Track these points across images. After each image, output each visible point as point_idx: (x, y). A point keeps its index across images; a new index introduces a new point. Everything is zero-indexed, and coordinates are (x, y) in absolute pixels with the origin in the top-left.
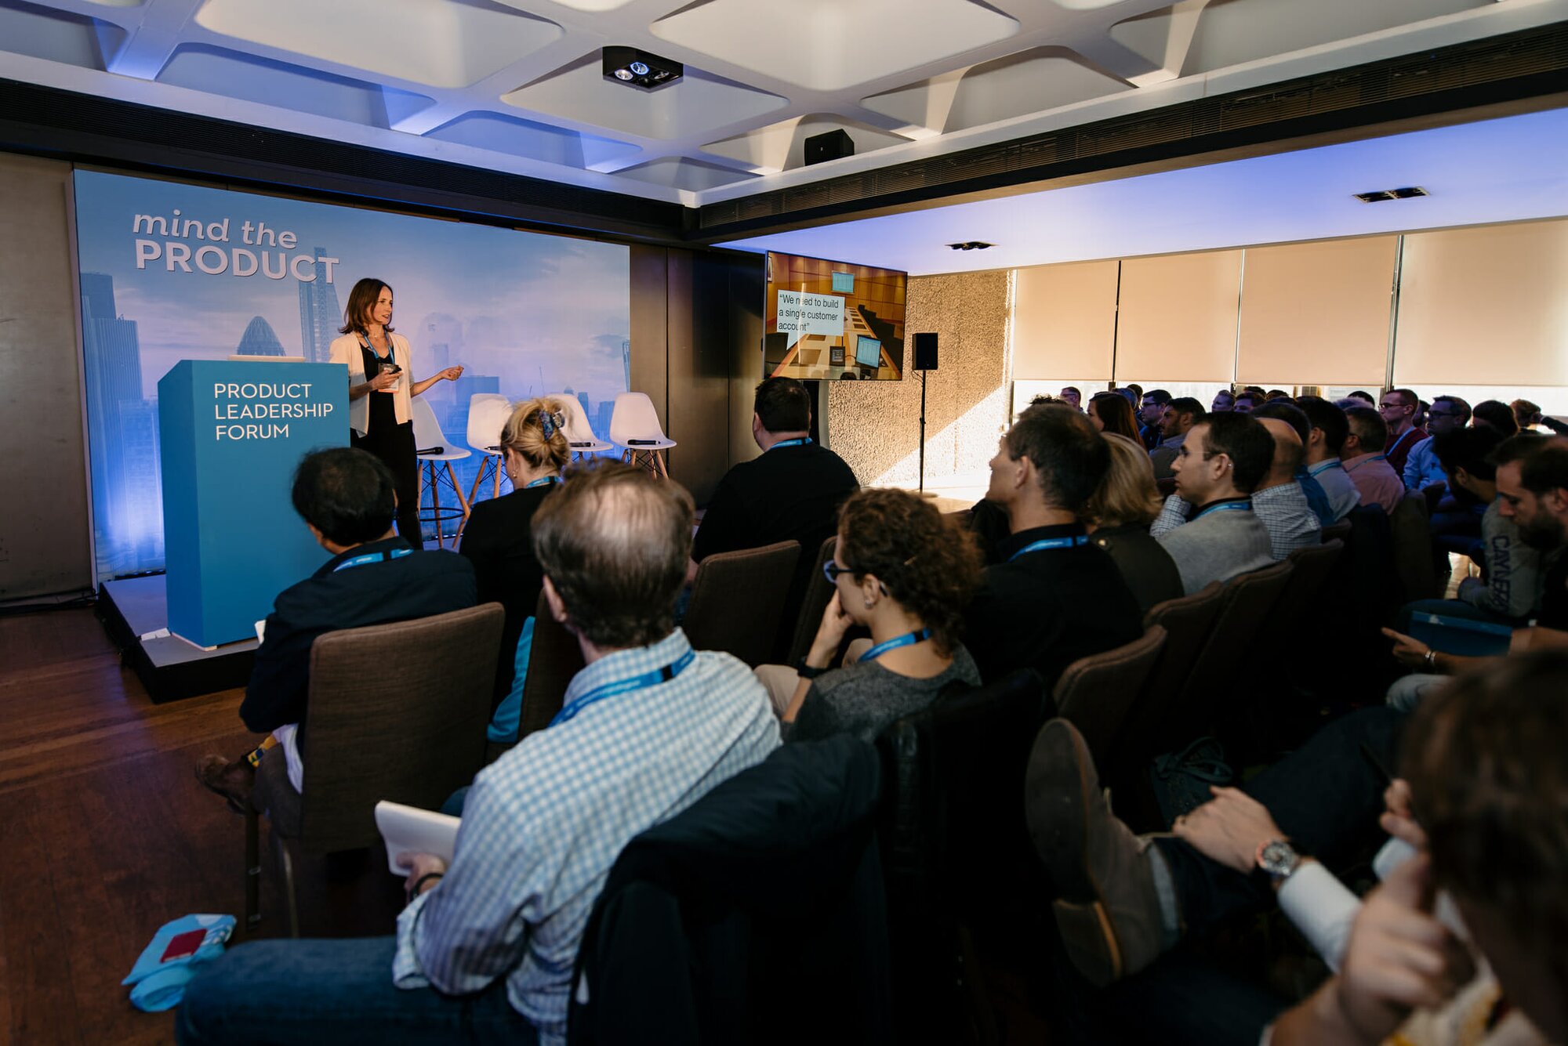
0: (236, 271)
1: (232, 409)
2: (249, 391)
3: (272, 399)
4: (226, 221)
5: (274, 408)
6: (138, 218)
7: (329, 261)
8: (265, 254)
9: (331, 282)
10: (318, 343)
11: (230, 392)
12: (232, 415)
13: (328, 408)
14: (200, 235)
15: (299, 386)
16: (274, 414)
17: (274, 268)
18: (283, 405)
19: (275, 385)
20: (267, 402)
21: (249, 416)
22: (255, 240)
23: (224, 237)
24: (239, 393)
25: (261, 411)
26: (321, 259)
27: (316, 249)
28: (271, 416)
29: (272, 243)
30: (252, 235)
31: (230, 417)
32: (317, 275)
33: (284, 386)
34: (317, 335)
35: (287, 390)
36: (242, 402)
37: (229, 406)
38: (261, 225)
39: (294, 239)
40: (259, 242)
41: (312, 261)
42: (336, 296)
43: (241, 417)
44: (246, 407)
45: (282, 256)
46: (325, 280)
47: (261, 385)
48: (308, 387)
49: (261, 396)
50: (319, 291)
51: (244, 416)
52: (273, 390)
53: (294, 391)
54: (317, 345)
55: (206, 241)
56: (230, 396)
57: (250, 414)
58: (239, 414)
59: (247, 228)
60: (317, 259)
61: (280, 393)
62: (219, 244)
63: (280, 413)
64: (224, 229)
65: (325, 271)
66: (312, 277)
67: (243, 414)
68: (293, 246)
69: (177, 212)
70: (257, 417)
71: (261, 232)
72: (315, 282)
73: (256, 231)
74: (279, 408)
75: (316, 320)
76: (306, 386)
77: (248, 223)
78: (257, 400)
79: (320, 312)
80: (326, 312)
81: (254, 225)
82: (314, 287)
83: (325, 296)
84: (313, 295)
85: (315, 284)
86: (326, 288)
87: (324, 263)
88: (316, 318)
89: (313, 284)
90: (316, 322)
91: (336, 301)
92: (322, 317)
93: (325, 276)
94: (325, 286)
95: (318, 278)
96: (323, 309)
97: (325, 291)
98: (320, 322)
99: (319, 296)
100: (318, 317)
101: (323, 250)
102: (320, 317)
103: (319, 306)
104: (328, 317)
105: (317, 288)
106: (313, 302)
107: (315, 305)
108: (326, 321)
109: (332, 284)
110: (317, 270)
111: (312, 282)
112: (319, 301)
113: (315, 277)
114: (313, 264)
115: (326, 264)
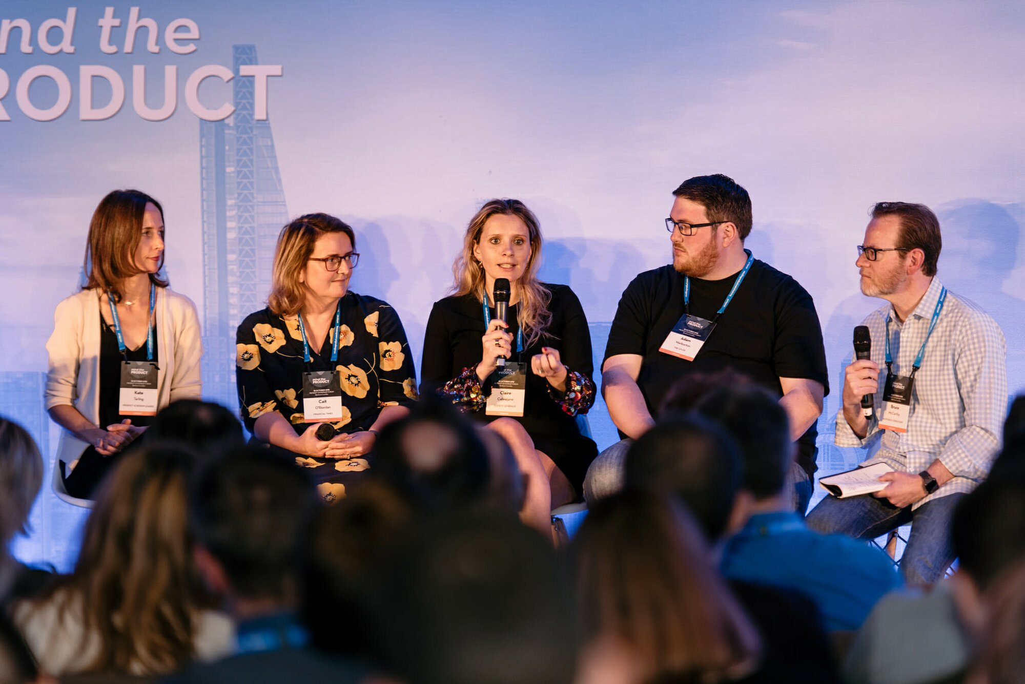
0: (86, 111)
4: (72, 12)
7: (259, 72)
8: (138, 71)
9: (264, 117)
10: (233, 252)
14: (26, 48)
17: (153, 96)
22: (121, 45)
23: (66, 46)
26: (245, 70)
27: (236, 48)
29: (152, 47)
30: (117, 34)
32: (236, 104)
34: (231, 235)
38: (134, 11)
39: (194, 34)
40: (128, 48)
41: (227, 74)
42: (273, 146)
45: (170, 71)
46: (252, 115)
50: (238, 139)
54: (231, 257)
55: (38, 57)
59: (108, 21)
60: (237, 71)
62: (56, 59)
64: (68, 28)
65: (252, 94)
66: (227, 109)
68: (191, 47)
71: (133, 25)
72: (230, 121)
73: (122, 27)
75: (230, 202)
77: (109, 11)
79: (239, 183)
80: (251, 183)
81: (122, 14)
82: (231, 132)
83: (251, 150)
84: (227, 148)
85: (232, 125)
86: (252, 131)
87: (250, 78)
88: (231, 199)
89: (228, 125)
90: (231, 206)
91: (274, 157)
92: (243, 195)
93: (252, 105)
94: (251, 128)
95: (237, 112)
96: (245, 176)
97: (251, 139)
98: (239, 207)
99: (239, 150)
100: (236, 195)
101: (251, 48)
102: (239, 195)
103: (239, 172)
104: (255, 195)
105: (234, 132)
106: (227, 164)
107: (229, 170)
108: (251, 204)
109: (264, 122)
110: (237, 93)
111: (226, 121)
112: (239, 161)
113: (233, 108)
114: (228, 81)
115: (254, 79)
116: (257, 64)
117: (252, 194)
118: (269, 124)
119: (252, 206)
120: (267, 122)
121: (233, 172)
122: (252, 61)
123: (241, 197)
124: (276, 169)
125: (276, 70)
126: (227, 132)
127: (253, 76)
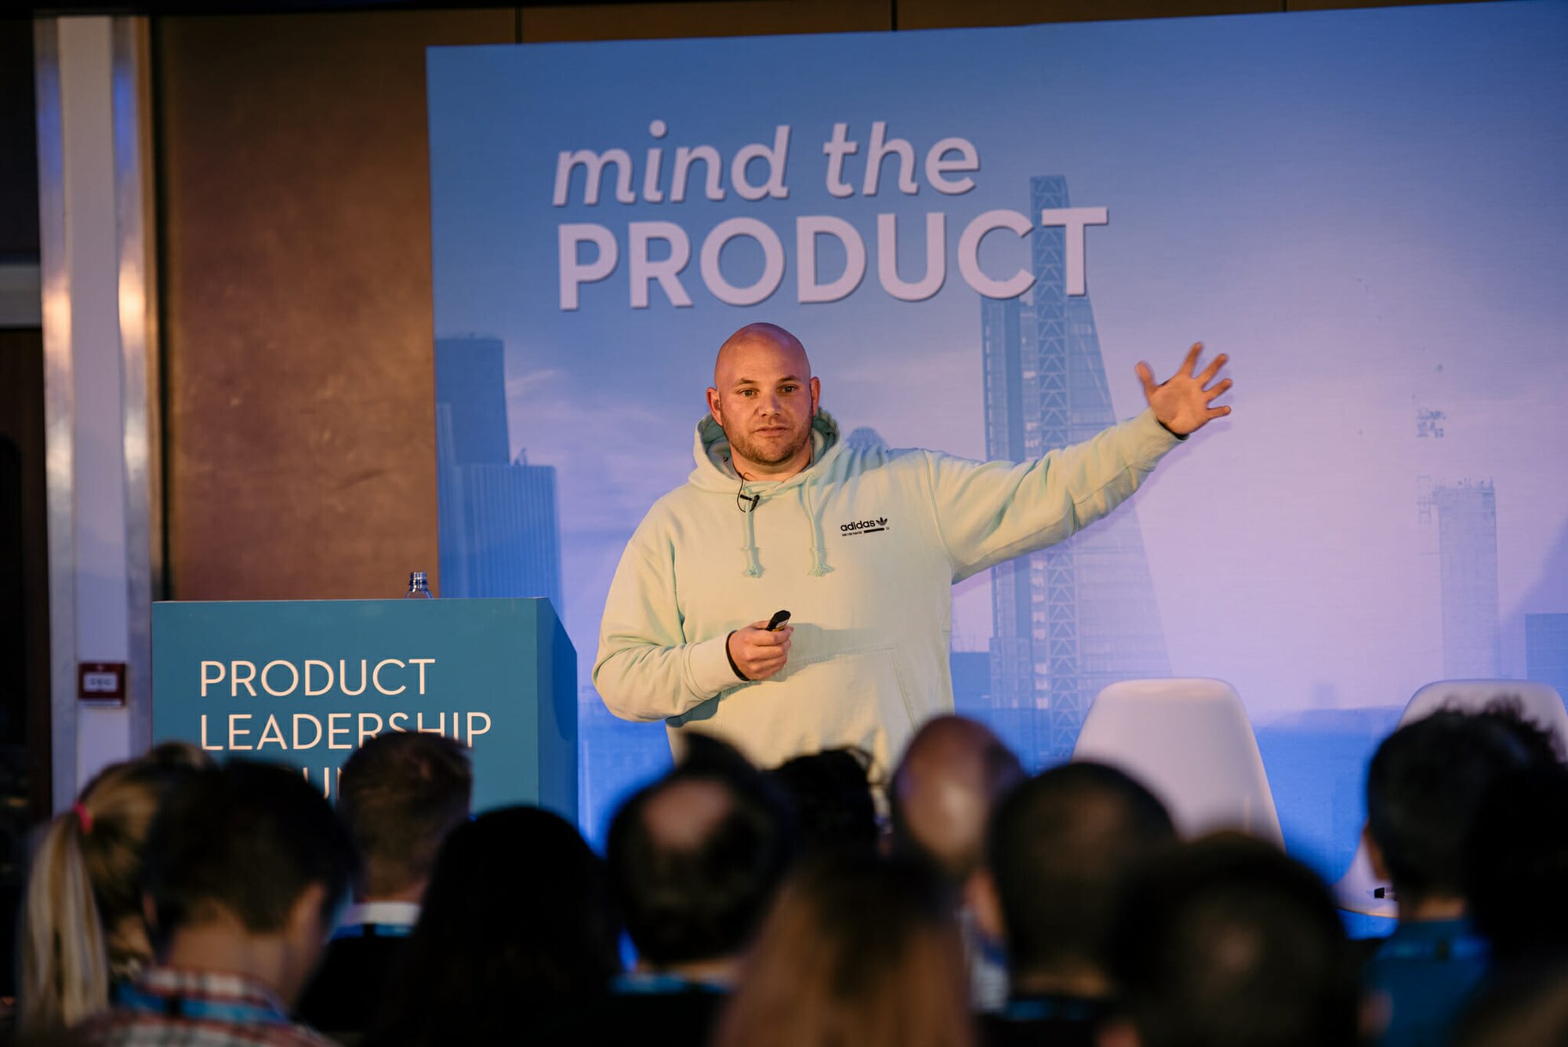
0: (808, 289)
1: (239, 724)
2: (280, 678)
3: (335, 700)
4: (782, 132)
5: (338, 723)
6: (565, 161)
7: (1073, 219)
8: (886, 223)
9: (1081, 291)
11: (235, 681)
12: (239, 740)
13: (478, 723)
14: (714, 191)
15: (402, 665)
16: (338, 739)
17: (910, 264)
18: (361, 716)
19: (342, 663)
20: (321, 707)
21: (278, 744)
22: (859, 183)
23: (775, 187)
24: (256, 683)
25: (307, 731)
26: (1050, 217)
27: (1036, 182)
28: (332, 746)
29: (907, 185)
30: (852, 166)
31: (232, 747)
32: (1037, 271)
33: (364, 662)
35: (371, 675)
36: (261, 706)
37: (232, 717)
38: (878, 128)
39: (971, 161)
40: (869, 187)
41: (1021, 223)
42: (1094, 336)
43: (260, 747)
44: (272, 720)
45: (935, 222)
46: (1062, 288)
47: (308, 663)
48: (426, 665)
49: (308, 693)
50: (1041, 326)
51: (265, 743)
52: (336, 676)
53: (390, 677)
55: (732, 205)
56: (234, 693)
57: (280, 739)
58: (254, 739)
59: (838, 146)
60: (1037, 218)
61: (353, 684)
62: (761, 208)
63: (352, 737)
64: (777, 160)
65: (1061, 254)
66: (1022, 280)
67: (264, 739)
68: (966, 183)
69: (658, 128)
70: (296, 746)
71: (876, 152)
72: (1029, 299)
73: (861, 153)
74: (352, 724)
75: (1029, 426)
76: (422, 662)
77: (840, 129)
78: (299, 702)
79: (1043, 396)
80: (1063, 395)
81: (859, 134)
82: (1030, 314)
83: (1061, 342)
84: (1024, 340)
85: (1030, 303)
86: (1062, 315)
87: (1058, 229)
88: (1030, 421)
89: (1025, 304)
90: (1032, 432)
91: (1096, 353)
92: (1050, 414)
93: (1062, 272)
94: (1061, 309)
95: (1038, 283)
96: (1053, 385)
97: (1060, 325)
98: (1044, 434)
99: (1042, 343)
100: (1039, 415)
101: (1060, 181)
102: (1044, 414)
103: (1043, 379)
104: (1069, 414)
105: (1035, 316)
106: (1024, 366)
107: (1028, 375)
108: (1063, 428)
109: (1082, 298)
110: (1037, 253)
111: (1022, 298)
112: (1042, 361)
113: (1030, 278)
114: (1024, 236)
115: (1065, 231)
116: (1068, 206)
117: (1063, 413)
118: (1088, 300)
119: (1065, 432)
120: (1086, 298)
121: (1034, 379)
122: (1061, 202)
123: (1047, 418)
124: (1101, 372)
125: (1098, 214)
126: (1023, 315)
127: (1063, 226)
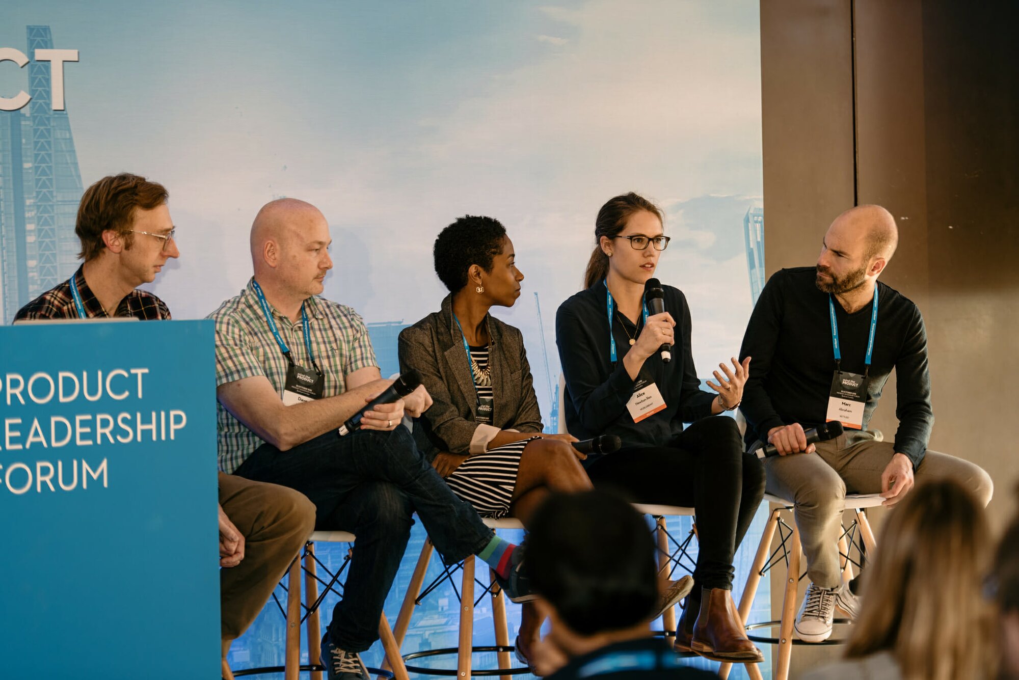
1: (13, 427)
2: (41, 388)
3: (81, 405)
5: (83, 424)
7: (56, 56)
11: (9, 391)
12: (13, 440)
13: (178, 419)
15: (126, 375)
16: (84, 436)
18: (99, 417)
19: (85, 374)
20: (70, 411)
21: (41, 443)
24: (24, 393)
25: (61, 431)
26: (40, 54)
27: (30, 29)
28: (79, 442)
31: (8, 446)
32: (32, 92)
33: (100, 374)
34: (31, 239)
35: (105, 382)
36: (28, 412)
37: (8, 422)
42: (71, 139)
43: (28, 446)
44: (36, 423)
46: (49, 105)
47: (61, 375)
48: (143, 375)
49: (62, 399)
50: (36, 131)
51: (32, 444)
52: (80, 385)
53: (119, 385)
56: (9, 402)
57: (42, 439)
58: (22, 440)
60: (31, 55)
61: (93, 391)
63: (92, 436)
65: (48, 81)
66: (22, 98)
67: (31, 439)
70: (54, 444)
72: (26, 111)
74: (92, 424)
75: (28, 202)
76: (139, 372)
78: (55, 407)
79: (38, 180)
80: (50, 180)
82: (28, 123)
83: (49, 143)
84: (24, 141)
85: (28, 115)
86: (49, 124)
87: (46, 63)
88: (29, 198)
89: (24, 115)
90: (29, 206)
91: (72, 152)
92: (42, 193)
93: (49, 93)
94: (48, 119)
95: (33, 100)
96: (44, 173)
97: (48, 131)
98: (38, 207)
99: (36, 143)
100: (34, 194)
101: (46, 30)
102: (38, 193)
103: (37, 168)
104: (55, 194)
105: (31, 123)
106: (24, 159)
107: (27, 165)
108: (51, 203)
109: (63, 112)
110: (32, 80)
111: (22, 111)
112: (37, 155)
113: (29, 97)
114: (22, 67)
115: (50, 64)
116: (52, 48)
117: (51, 192)
118: (66, 114)
119: (52, 206)
120: (65, 112)
121: (30, 168)
122: (47, 45)
123: (40, 197)
124: (76, 164)
126: (23, 123)
127: (50, 61)
